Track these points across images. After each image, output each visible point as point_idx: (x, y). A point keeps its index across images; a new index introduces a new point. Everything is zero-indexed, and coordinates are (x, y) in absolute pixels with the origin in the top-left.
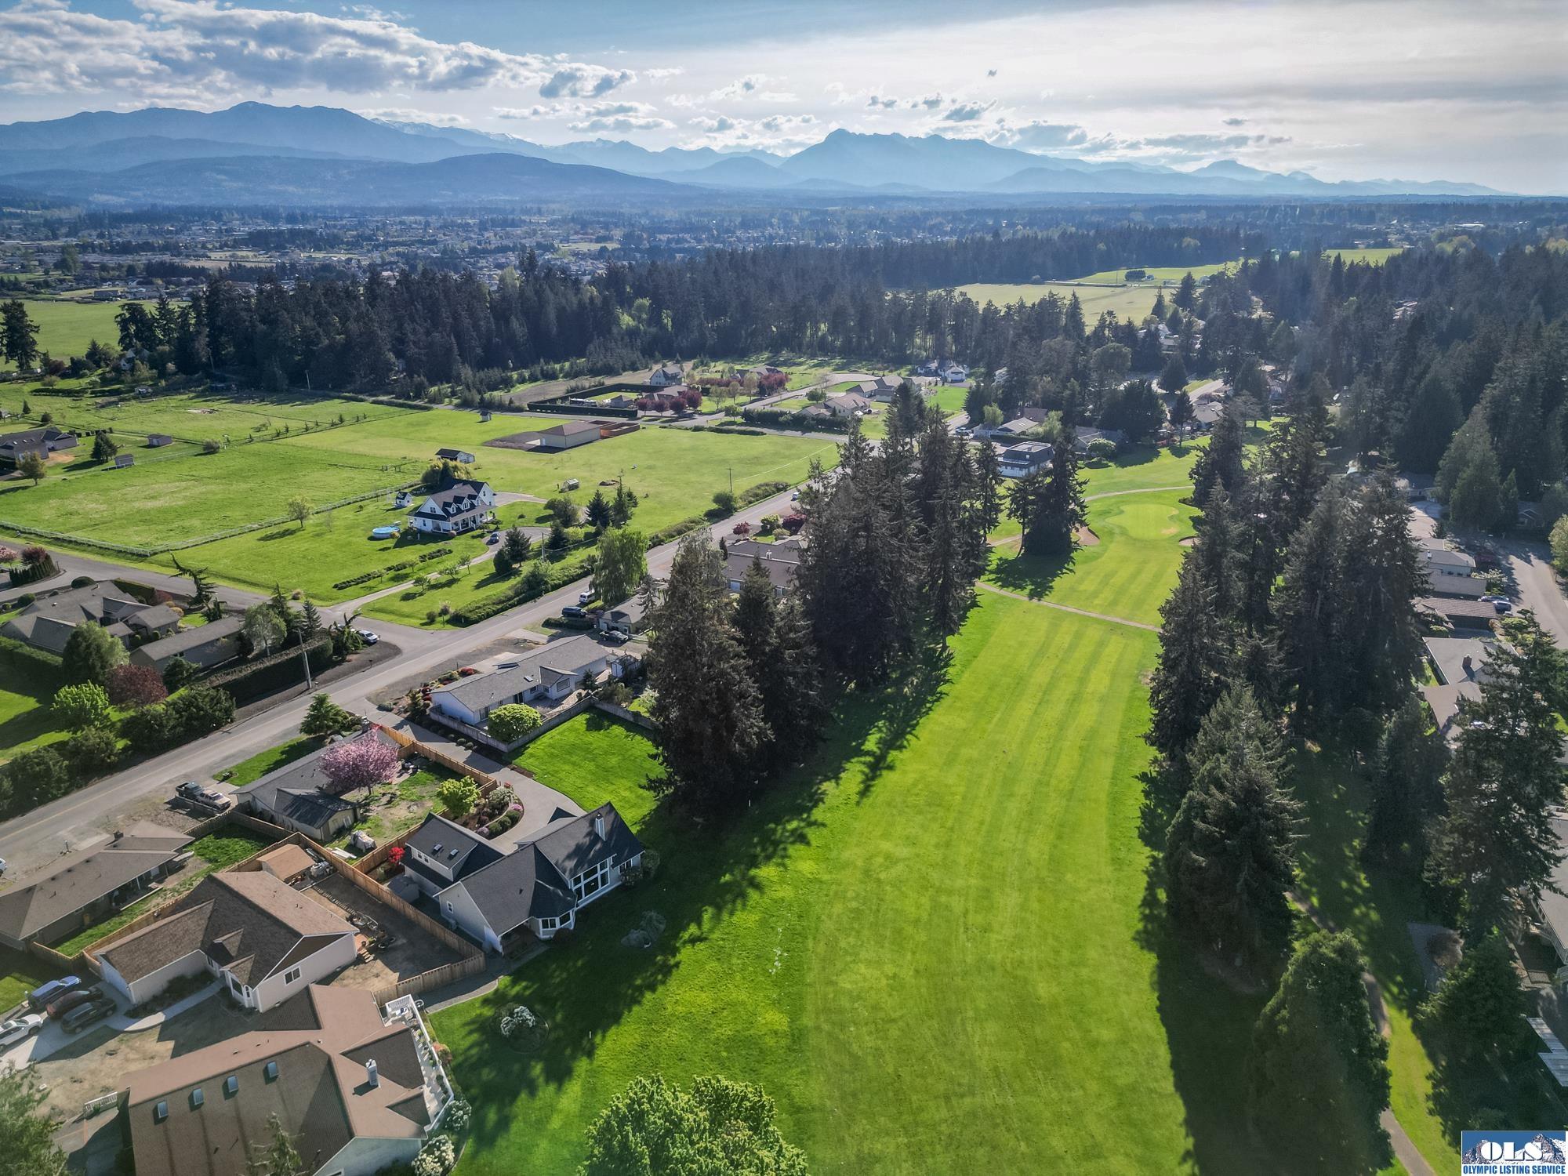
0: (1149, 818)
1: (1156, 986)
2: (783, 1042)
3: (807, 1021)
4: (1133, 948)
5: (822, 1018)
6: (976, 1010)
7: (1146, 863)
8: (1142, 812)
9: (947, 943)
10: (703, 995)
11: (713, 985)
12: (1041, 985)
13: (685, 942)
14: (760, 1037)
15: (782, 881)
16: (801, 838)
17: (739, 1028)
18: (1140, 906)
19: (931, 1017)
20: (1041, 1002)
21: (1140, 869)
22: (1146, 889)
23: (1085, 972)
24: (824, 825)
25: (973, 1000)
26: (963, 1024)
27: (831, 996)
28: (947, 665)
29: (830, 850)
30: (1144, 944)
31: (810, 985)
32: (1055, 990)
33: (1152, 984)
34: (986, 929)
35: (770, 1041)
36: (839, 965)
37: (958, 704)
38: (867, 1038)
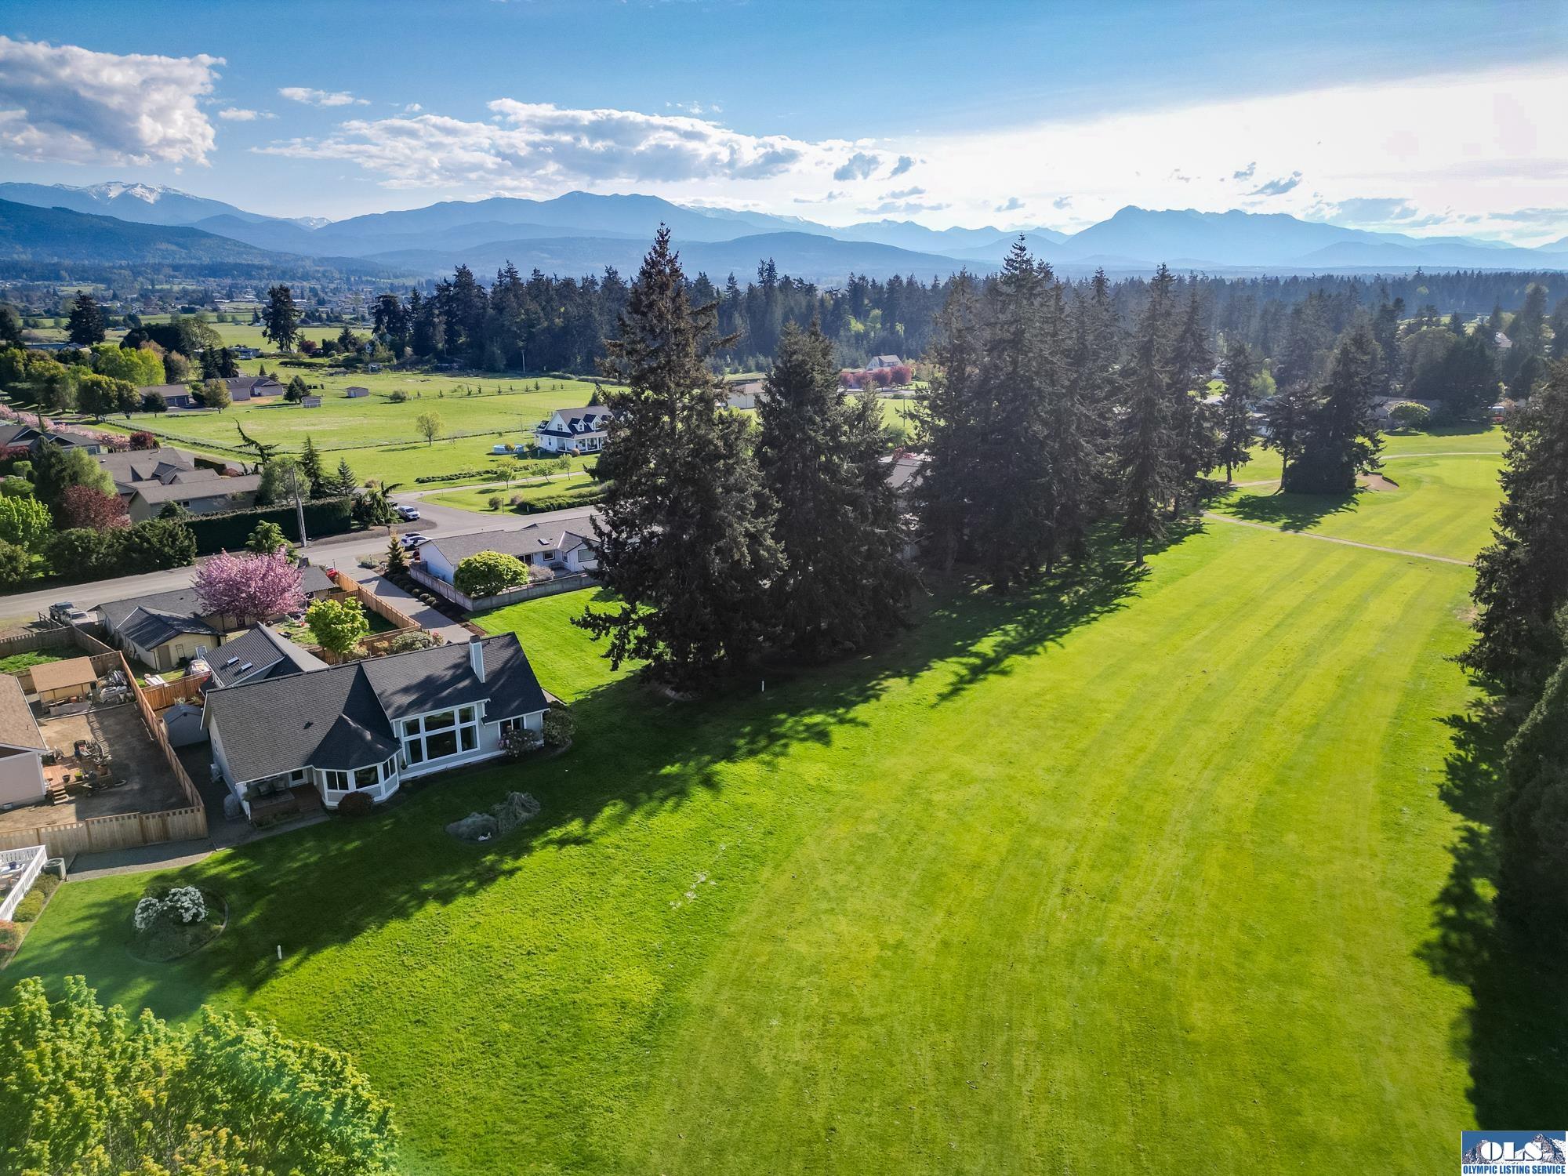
0: (1462, 774)
1: (1467, 1049)
2: (630, 1024)
3: (695, 995)
4: (1417, 972)
5: (726, 994)
6: (1045, 1028)
7: (1455, 837)
8: (1448, 765)
9: (1023, 908)
10: (530, 922)
11: (557, 911)
12: (1197, 1005)
13: (551, 842)
14: (589, 1006)
15: (762, 783)
16: (821, 736)
17: (562, 986)
18: (1434, 903)
19: (943, 1027)
20: (1191, 1036)
21: (1440, 843)
22: (1452, 876)
23: (1300, 997)
24: (865, 725)
25: (1044, 1009)
26: (1008, 1051)
27: (763, 959)
28: (1138, 579)
29: (864, 754)
30: (1441, 967)
31: (731, 936)
32: (1227, 1019)
33: (1455, 1046)
34: (1108, 896)
35: (605, 1019)
36: (800, 913)
37: (1143, 618)
38: (798, 1044)
